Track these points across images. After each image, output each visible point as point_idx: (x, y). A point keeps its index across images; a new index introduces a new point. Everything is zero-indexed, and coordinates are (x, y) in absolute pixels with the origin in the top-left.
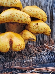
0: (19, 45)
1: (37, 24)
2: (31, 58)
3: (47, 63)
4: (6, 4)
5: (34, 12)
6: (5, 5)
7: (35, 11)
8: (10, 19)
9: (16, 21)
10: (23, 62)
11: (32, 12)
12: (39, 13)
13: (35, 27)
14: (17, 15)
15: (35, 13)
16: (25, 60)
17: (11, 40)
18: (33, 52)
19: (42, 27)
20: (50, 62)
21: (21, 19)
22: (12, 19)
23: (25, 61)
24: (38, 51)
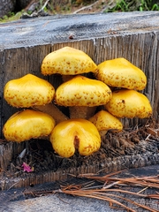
0: (90, 147)
1: (123, 101)
2: (115, 159)
3: (146, 165)
4: (68, 71)
5: (117, 78)
6: (65, 73)
7: (120, 77)
8: (74, 102)
9: (84, 104)
10: (100, 166)
11: (114, 79)
12: (127, 80)
13: (119, 108)
14: (85, 95)
15: (120, 80)
16: (104, 162)
17: (76, 137)
18: (121, 145)
19: (132, 108)
20: (153, 164)
21: (92, 101)
22: (78, 102)
23: (103, 165)
24: (132, 140)
